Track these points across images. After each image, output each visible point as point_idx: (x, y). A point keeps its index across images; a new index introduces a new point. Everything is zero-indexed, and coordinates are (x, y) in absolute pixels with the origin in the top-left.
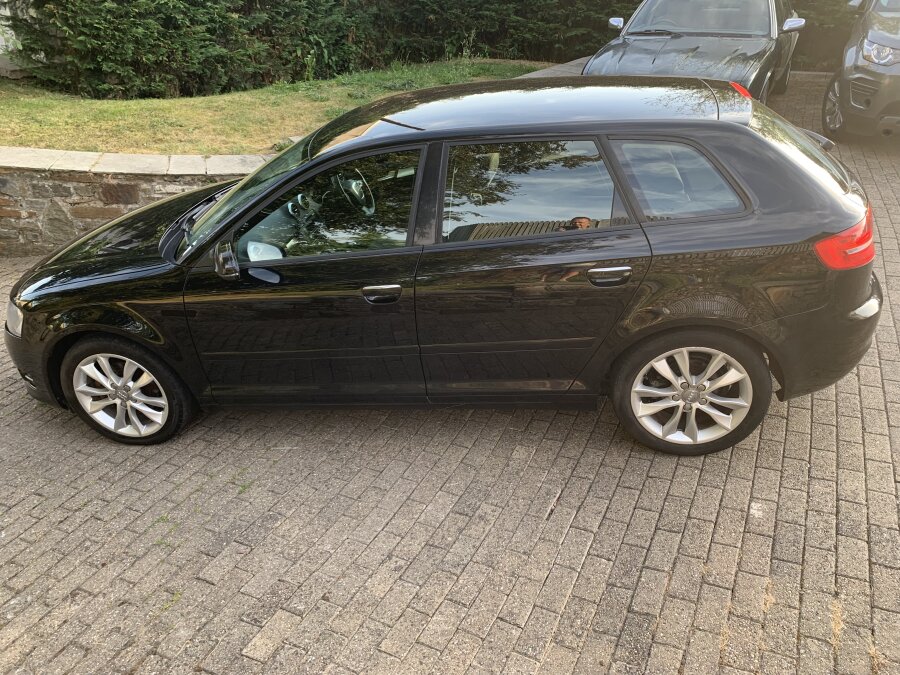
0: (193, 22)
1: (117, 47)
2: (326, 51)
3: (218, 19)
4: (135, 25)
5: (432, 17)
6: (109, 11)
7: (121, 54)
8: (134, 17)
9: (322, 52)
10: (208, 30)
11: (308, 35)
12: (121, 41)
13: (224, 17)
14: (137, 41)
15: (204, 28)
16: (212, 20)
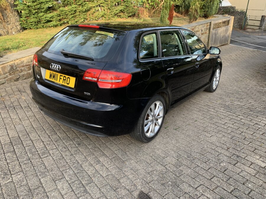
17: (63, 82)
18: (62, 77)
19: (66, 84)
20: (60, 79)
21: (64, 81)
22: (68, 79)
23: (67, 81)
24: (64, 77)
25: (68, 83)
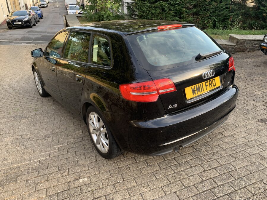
0: (170, 10)
1: (147, 15)
2: (217, 23)
3: (178, 10)
4: (153, 10)
5: (265, 14)
6: (147, 6)
7: (148, 17)
8: (153, 8)
9: (216, 23)
10: (174, 13)
11: (211, 17)
12: (148, 14)
13: (180, 9)
14: (153, 14)
15: (173, 12)
16: (176, 10)
17: (210, 88)
18: (208, 84)
19: (214, 88)
20: (206, 86)
21: (210, 85)
22: (214, 81)
23: (213, 84)
24: (209, 81)
25: (214, 85)
